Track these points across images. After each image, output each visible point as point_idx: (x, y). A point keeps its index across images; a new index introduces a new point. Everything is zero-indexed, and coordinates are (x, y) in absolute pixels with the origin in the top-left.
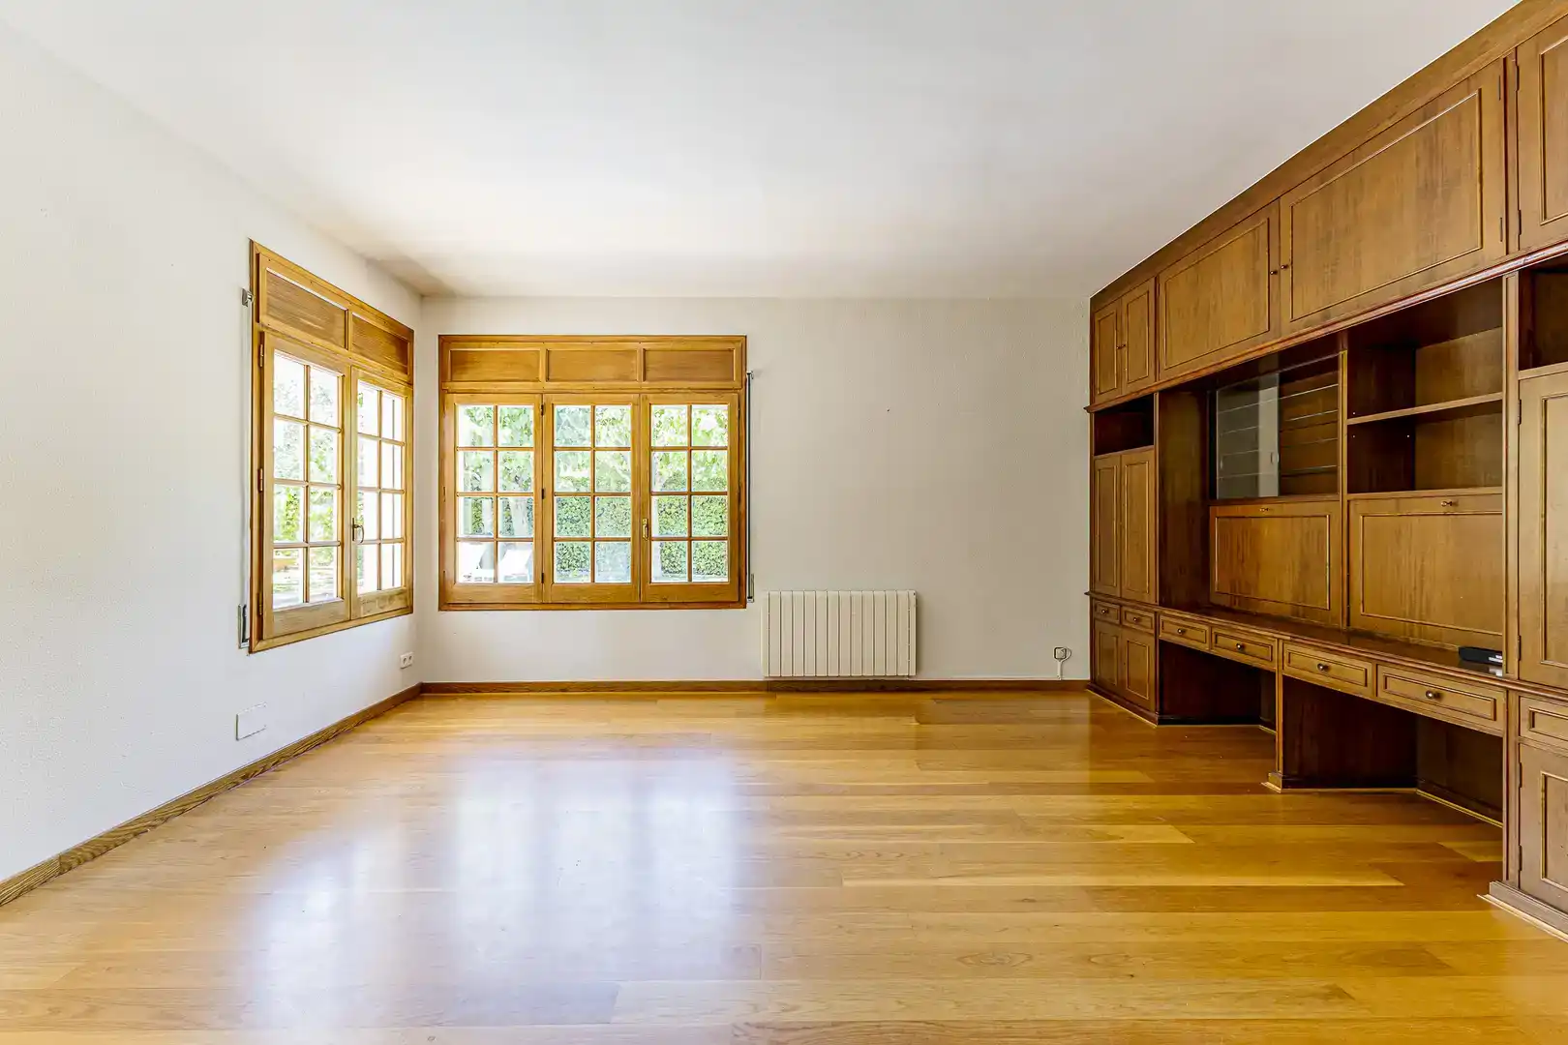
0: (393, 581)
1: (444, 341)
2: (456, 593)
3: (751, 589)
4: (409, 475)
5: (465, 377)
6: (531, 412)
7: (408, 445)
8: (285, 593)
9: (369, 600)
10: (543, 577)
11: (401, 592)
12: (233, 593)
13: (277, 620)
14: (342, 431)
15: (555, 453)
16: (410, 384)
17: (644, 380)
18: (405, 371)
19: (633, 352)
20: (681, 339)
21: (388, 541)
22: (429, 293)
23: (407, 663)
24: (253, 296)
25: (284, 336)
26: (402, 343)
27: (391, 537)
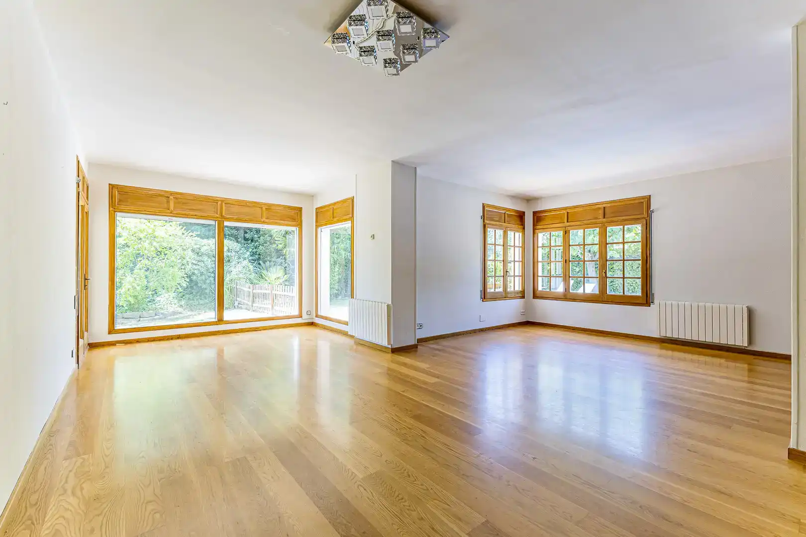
0: (518, 288)
1: (535, 213)
2: (538, 294)
3: (653, 299)
4: (523, 256)
5: (541, 223)
6: (561, 233)
7: (523, 248)
8: (490, 290)
9: (511, 293)
10: (567, 289)
11: (521, 292)
12: (479, 287)
13: (488, 294)
14: (504, 246)
15: (570, 247)
16: (524, 228)
17: (604, 218)
18: (522, 225)
19: (600, 208)
20: (620, 201)
21: (517, 276)
22: (529, 200)
23: (523, 313)
24: (483, 217)
25: (490, 224)
26: (521, 216)
27: (518, 275)
